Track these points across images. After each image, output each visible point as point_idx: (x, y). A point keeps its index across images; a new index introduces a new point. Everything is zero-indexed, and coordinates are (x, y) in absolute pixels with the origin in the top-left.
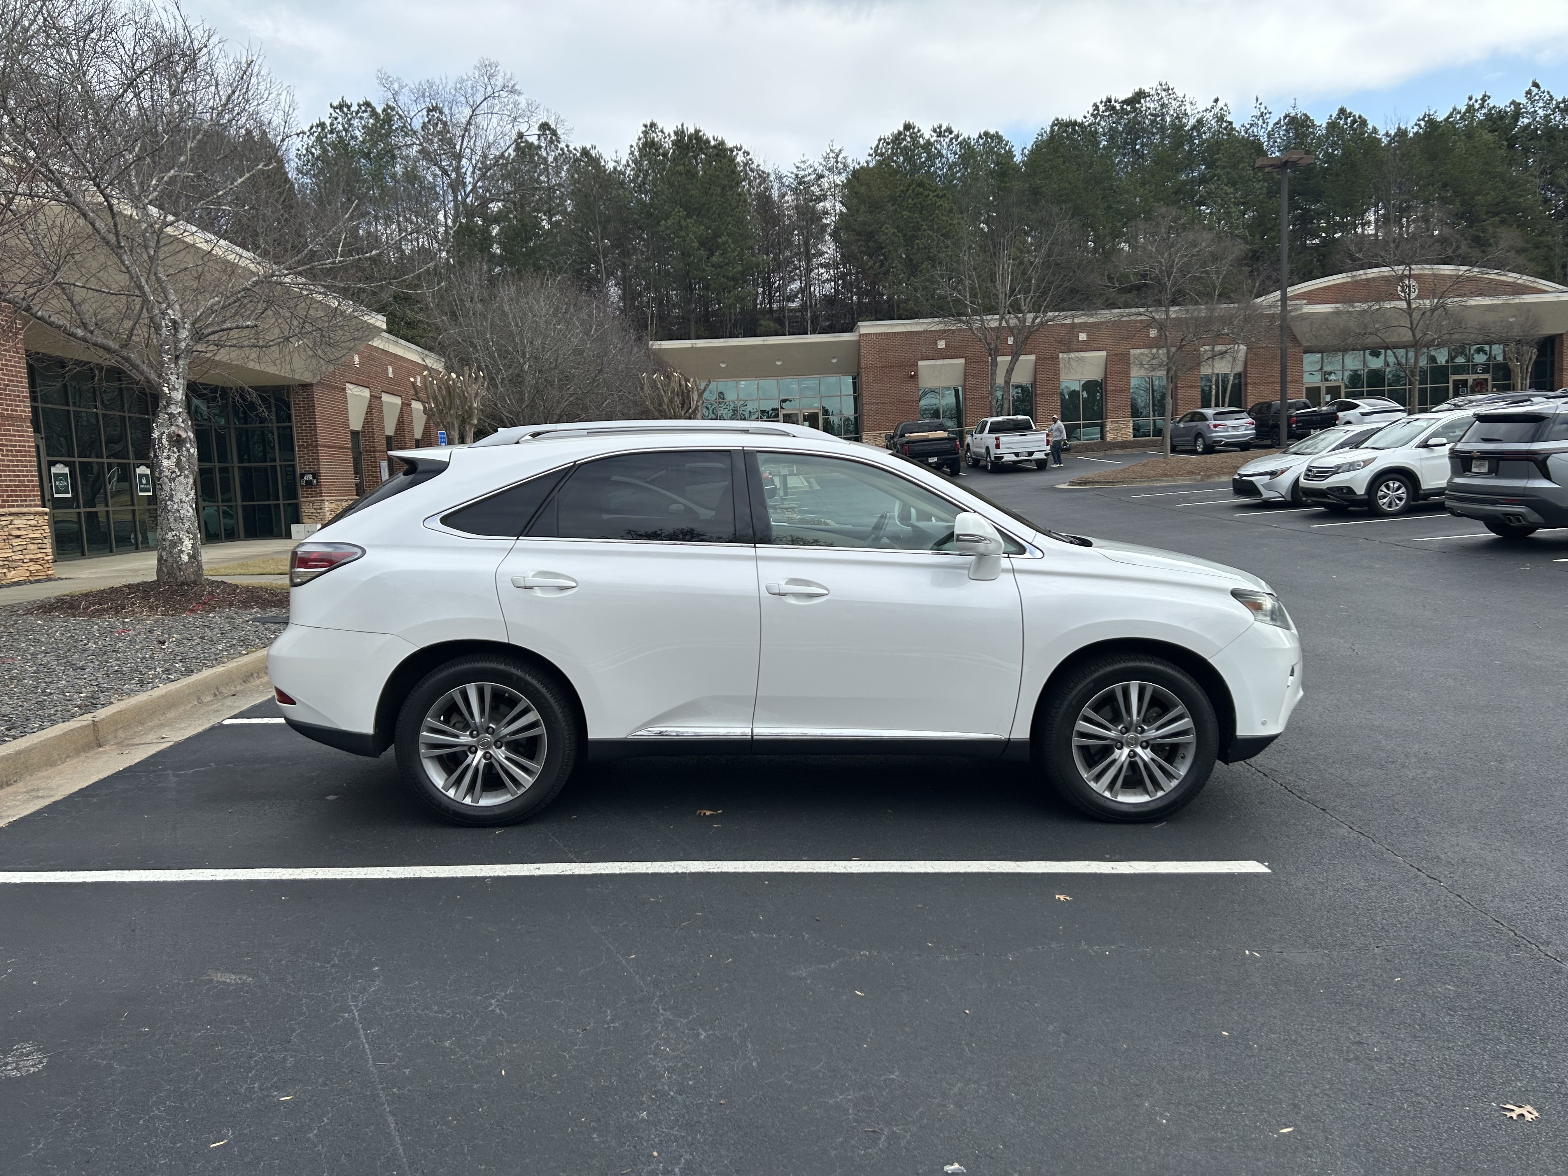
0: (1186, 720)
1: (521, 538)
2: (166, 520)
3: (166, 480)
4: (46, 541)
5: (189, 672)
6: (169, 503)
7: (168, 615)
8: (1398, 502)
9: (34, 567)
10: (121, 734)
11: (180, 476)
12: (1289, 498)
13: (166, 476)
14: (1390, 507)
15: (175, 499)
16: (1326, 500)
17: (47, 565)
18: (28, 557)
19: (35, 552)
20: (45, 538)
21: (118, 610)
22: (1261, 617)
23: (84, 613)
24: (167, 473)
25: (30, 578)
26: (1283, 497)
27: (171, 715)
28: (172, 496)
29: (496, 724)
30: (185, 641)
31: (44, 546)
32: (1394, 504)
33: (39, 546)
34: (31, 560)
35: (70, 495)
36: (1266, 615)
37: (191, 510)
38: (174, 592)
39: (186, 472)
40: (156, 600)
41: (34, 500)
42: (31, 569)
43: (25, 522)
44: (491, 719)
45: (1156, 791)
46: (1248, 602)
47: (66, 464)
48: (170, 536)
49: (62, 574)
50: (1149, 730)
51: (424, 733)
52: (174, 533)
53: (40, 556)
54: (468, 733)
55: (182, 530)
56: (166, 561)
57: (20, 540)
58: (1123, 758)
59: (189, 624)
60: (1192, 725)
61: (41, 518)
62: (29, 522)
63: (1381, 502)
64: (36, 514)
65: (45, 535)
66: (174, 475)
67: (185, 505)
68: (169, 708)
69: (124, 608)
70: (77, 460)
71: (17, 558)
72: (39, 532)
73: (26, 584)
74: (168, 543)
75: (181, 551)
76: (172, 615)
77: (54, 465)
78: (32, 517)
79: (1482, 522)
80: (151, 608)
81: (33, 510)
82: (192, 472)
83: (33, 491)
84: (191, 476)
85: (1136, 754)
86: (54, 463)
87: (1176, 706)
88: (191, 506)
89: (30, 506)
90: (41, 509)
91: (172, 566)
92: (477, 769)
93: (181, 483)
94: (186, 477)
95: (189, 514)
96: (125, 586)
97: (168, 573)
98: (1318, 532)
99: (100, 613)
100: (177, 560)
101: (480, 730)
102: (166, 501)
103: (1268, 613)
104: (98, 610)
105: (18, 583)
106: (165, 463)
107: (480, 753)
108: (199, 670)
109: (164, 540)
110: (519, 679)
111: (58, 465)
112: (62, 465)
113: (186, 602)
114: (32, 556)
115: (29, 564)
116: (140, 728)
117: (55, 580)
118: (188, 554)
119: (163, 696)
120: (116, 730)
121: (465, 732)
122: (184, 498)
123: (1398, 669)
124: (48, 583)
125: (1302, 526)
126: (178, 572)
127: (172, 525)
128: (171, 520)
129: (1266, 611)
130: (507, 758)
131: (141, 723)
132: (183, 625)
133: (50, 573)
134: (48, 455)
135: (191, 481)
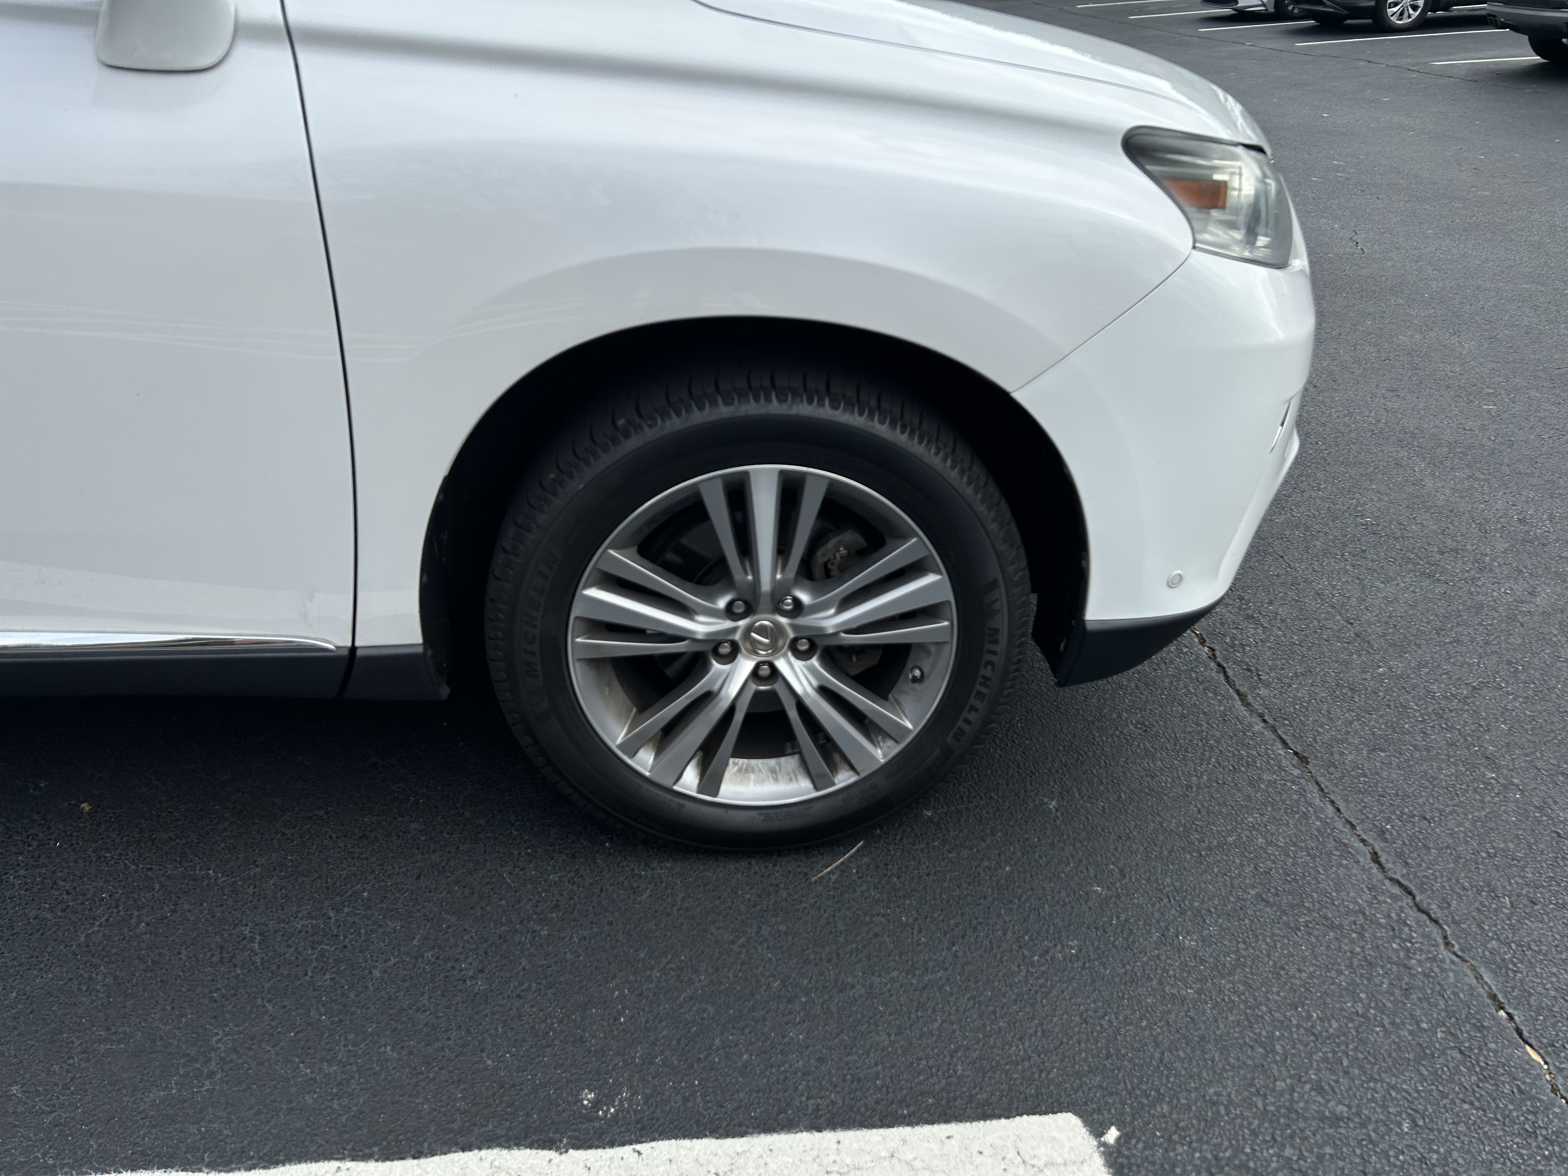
0: (930, 579)
8: (1411, 12)
12: (1271, 10)
14: (1401, 20)
16: (1321, 8)
22: (1215, 233)
26: (1264, 5)
32: (1406, 15)
36: (1232, 225)
45: (833, 768)
46: (1177, 179)
50: (816, 608)
58: (733, 689)
60: (947, 595)
63: (1390, 11)
79: (1525, 38)
85: (775, 673)
87: (902, 535)
98: (1305, 52)
103: (1242, 219)
123: (1434, 284)
125: (1283, 44)
129: (1236, 211)
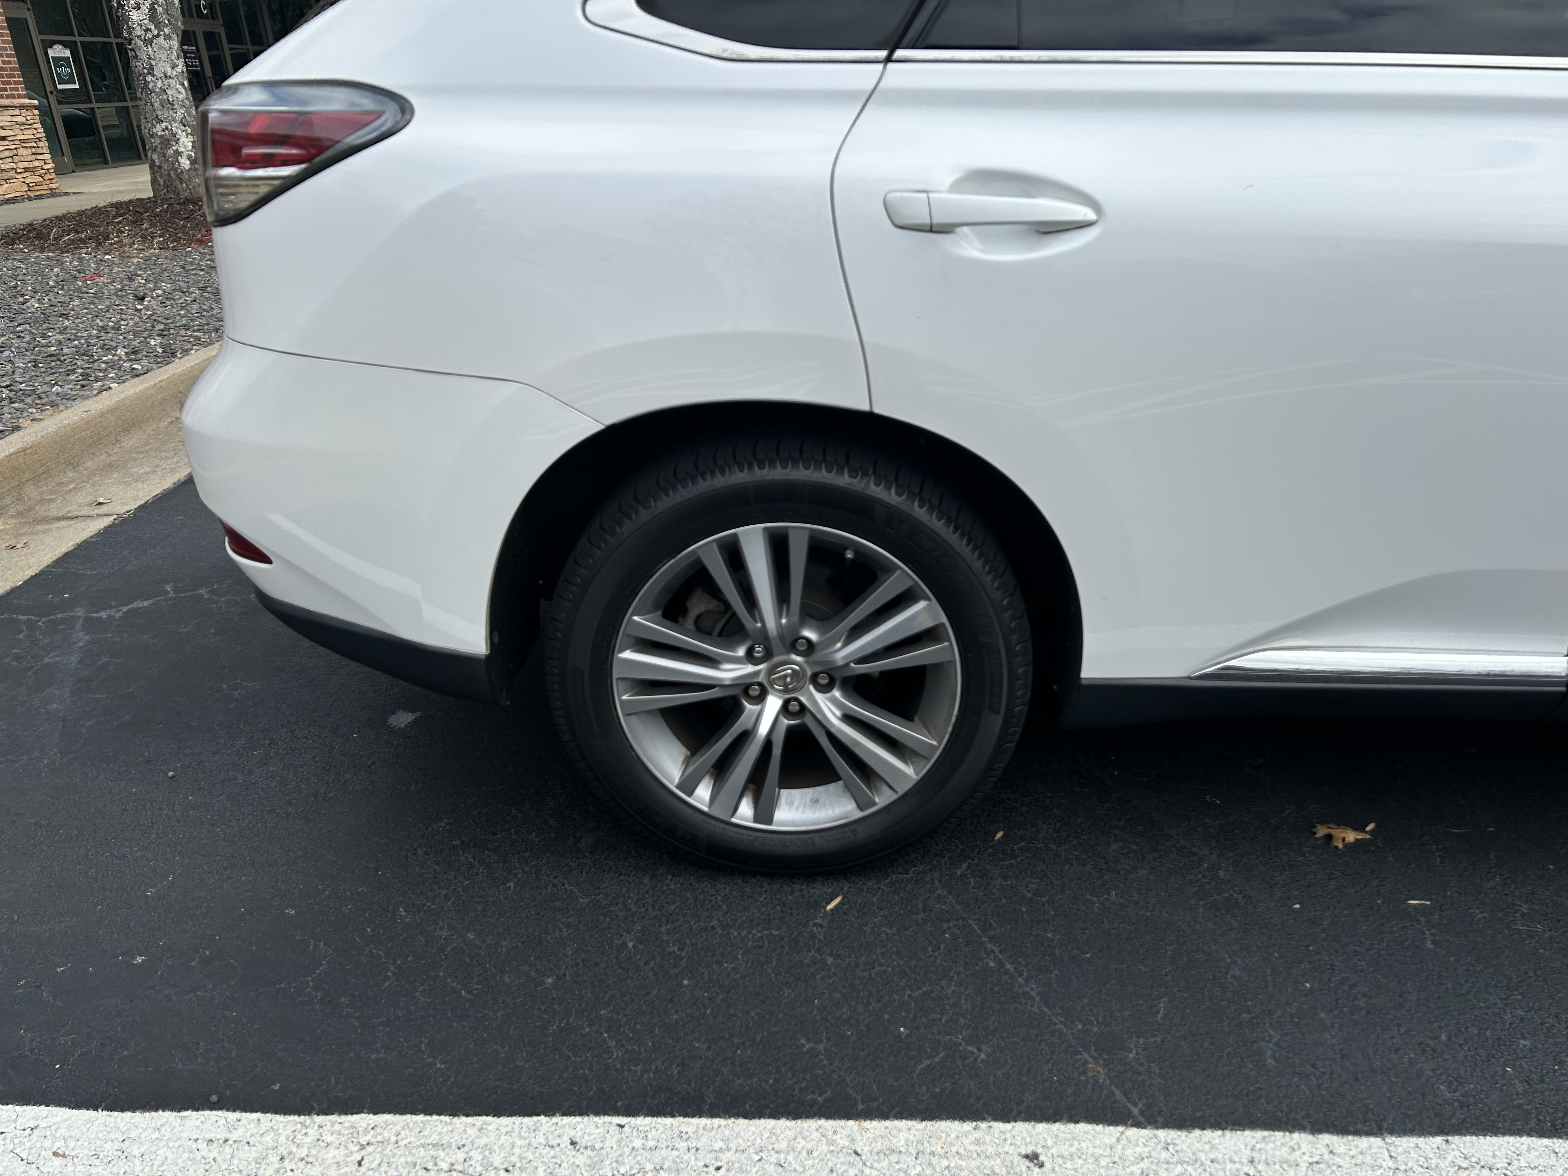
1: (899, 53)
2: (149, 106)
3: (140, 43)
4: (41, 144)
5: (170, 354)
6: (149, 78)
7: (167, 248)
9: (32, 179)
10: (31, 491)
11: (158, 35)
13: (139, 37)
15: (158, 73)
17: (48, 177)
18: (20, 165)
19: (30, 158)
20: (39, 139)
21: (100, 240)
23: (56, 247)
24: (139, 31)
25: (29, 193)
27: (130, 442)
28: (151, 68)
29: (821, 631)
30: (177, 294)
31: (40, 151)
33: (34, 150)
34: (26, 169)
35: (77, 86)
37: (183, 90)
38: (175, 214)
39: (166, 30)
40: (151, 226)
41: (17, 89)
42: (28, 181)
43: (9, 118)
44: (808, 615)
47: (65, 45)
48: (158, 129)
49: (71, 188)
51: (628, 655)
52: (164, 125)
53: (36, 164)
54: (741, 652)
55: (174, 120)
56: (160, 167)
57: (5, 143)
59: (192, 263)
61: (29, 113)
62: (15, 119)
64: (22, 107)
65: (38, 136)
66: (149, 35)
67: (172, 82)
68: (127, 430)
69: (107, 238)
70: (78, 39)
71: (8, 167)
72: (30, 132)
73: (23, 200)
74: (158, 141)
75: (178, 153)
76: (174, 249)
77: (51, 47)
78: (17, 112)
80: (145, 238)
81: (16, 102)
82: (175, 29)
83: (13, 76)
84: (174, 36)
86: (51, 44)
88: (183, 84)
89: (13, 96)
90: (27, 101)
91: (169, 175)
92: (768, 743)
93: (162, 48)
94: (168, 37)
95: (181, 97)
96: (112, 205)
97: (166, 186)
99: (74, 246)
100: (174, 166)
101: (776, 645)
102: (145, 76)
104: (72, 241)
105: (13, 201)
106: (135, 16)
107: (773, 704)
108: (186, 352)
109: (152, 136)
110: (893, 516)
111: (55, 47)
112: (60, 47)
113: (192, 228)
114: (26, 165)
115: (25, 175)
116: (70, 474)
117: (60, 195)
118: (189, 157)
119: (111, 411)
120: (20, 486)
121: (732, 647)
122: (169, 71)
124: (53, 199)
126: (178, 183)
127: (159, 113)
128: (156, 105)
130: (849, 719)
131: (73, 464)
132: (183, 267)
133: (53, 186)
134: (40, 34)
135: (175, 44)
